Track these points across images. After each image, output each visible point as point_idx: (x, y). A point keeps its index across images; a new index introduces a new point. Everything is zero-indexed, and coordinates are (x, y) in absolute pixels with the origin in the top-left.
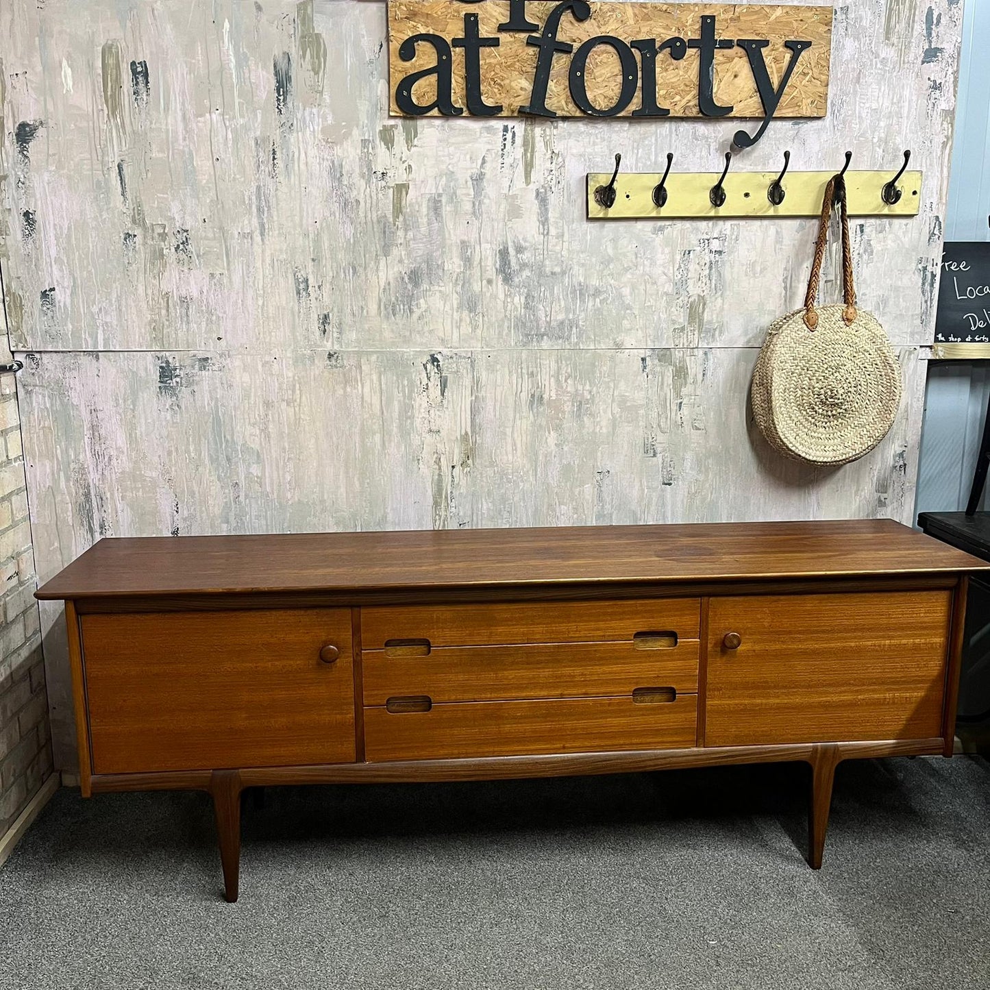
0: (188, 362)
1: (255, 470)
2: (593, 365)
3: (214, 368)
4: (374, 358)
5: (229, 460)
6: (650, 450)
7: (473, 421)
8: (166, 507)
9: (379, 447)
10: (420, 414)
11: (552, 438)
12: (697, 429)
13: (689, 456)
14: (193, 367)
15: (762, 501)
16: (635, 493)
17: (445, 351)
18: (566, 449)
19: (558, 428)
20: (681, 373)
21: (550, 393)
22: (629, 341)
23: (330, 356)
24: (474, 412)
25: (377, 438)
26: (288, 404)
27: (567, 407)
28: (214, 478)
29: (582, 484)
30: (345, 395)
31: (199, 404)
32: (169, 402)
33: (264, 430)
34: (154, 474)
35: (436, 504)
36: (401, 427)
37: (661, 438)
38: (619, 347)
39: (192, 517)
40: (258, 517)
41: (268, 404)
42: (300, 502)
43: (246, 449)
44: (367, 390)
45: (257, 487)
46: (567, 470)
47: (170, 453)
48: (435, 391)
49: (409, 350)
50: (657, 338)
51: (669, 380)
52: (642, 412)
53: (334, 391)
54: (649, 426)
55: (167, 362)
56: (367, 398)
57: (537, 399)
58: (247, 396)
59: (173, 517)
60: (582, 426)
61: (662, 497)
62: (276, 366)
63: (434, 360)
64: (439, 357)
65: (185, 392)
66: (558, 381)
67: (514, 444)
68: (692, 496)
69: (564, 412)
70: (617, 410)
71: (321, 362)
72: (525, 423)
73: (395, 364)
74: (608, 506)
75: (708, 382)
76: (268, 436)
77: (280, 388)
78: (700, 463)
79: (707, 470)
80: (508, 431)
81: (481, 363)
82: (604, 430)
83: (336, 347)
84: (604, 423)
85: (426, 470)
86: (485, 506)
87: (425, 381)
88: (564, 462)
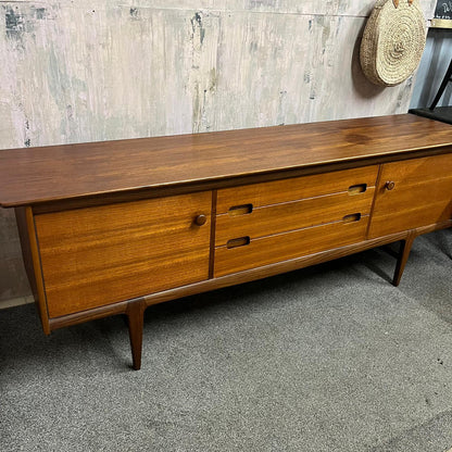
0: (28, 12)
1: (82, 96)
2: (285, 24)
3: (50, 17)
4: (160, 14)
5: (63, 89)
6: (307, 79)
7: (218, 60)
8: (19, 124)
9: (162, 78)
10: (187, 55)
11: (260, 72)
12: (330, 66)
13: (324, 82)
14: (32, 15)
16: (296, 105)
17: (205, 11)
18: (266, 78)
19: (263, 65)
20: (327, 31)
21: (261, 43)
22: (305, 10)
23: (132, 11)
24: (219, 54)
25: (162, 71)
26: (103, 47)
27: (269, 52)
28: (53, 102)
29: (272, 100)
30: (142, 41)
31: (38, 45)
32: (15, 43)
33: (88, 67)
34: (8, 101)
35: (195, 115)
36: (176, 63)
37: (312, 71)
38: (299, 13)
39: (39, 132)
40: (85, 129)
41: (89, 47)
42: (112, 118)
43: (75, 81)
44: (156, 37)
45: (84, 107)
46: (265, 91)
47: (19, 84)
48: (197, 39)
49: (183, 9)
50: (318, 8)
51: (321, 35)
52: (305, 55)
53: (135, 38)
54: (307, 64)
55: (12, 11)
56: (155, 44)
57: (254, 46)
58: (74, 40)
59: (25, 131)
60: (276, 64)
61: (309, 106)
62: (94, 18)
63: (198, 17)
64: (200, 14)
65: (27, 36)
66: (266, 34)
67: (240, 75)
68: (322, 104)
69: (267, 55)
70: (294, 54)
71: (126, 15)
72: (246, 62)
73: (173, 19)
74: (283, 112)
75: (338, 37)
76: (90, 71)
77: (98, 35)
78: (328, 85)
79: (331, 90)
80: (237, 67)
81: (225, 21)
82: (286, 66)
83: (135, 5)
84: (286, 62)
85: (190, 93)
86: (222, 115)
87: (192, 32)
88: (265, 86)
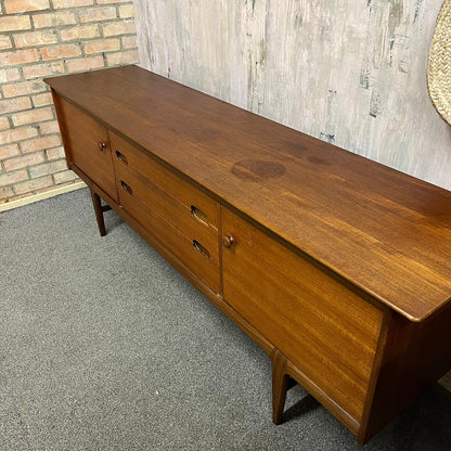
1: (188, 43)
6: (364, 81)
7: (266, 31)
9: (227, 40)
10: (243, 21)
11: (305, 55)
12: (403, 71)
13: (392, 96)
15: (446, 158)
16: (351, 116)
18: (312, 65)
19: (309, 47)
20: (397, 11)
21: (306, 17)
24: (267, 24)
25: (227, 34)
27: (315, 31)
28: (177, 44)
29: (320, 96)
33: (190, 20)
37: (374, 73)
42: (202, 66)
43: (185, 30)
45: (189, 53)
46: (312, 82)
48: (250, 5)
51: (386, 17)
52: (362, 45)
54: (366, 60)
56: (223, 5)
57: (299, 20)
60: (322, 49)
61: (368, 125)
66: (311, 6)
67: (285, 54)
69: (313, 34)
70: (346, 40)
72: (291, 39)
74: (333, 120)
75: (418, 24)
76: (191, 23)
78: (399, 103)
79: (404, 112)
80: (283, 43)
82: (336, 56)
84: (336, 50)
85: (245, 62)
86: (270, 96)
88: (311, 76)
